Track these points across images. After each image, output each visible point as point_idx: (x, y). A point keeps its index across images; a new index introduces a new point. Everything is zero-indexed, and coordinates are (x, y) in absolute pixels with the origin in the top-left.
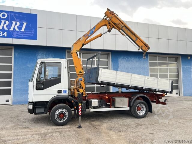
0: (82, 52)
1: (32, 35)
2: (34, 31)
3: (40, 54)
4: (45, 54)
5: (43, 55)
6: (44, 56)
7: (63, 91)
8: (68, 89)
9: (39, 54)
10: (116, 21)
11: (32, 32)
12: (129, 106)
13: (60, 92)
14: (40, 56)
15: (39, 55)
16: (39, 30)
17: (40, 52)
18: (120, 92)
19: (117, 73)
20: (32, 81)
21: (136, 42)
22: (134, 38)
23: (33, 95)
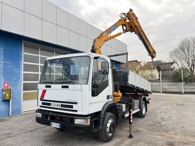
0: (40, 47)
7: (110, 96)
10: (137, 25)
12: (139, 107)
13: (108, 97)
20: (87, 84)
21: (149, 47)
22: (148, 44)
23: (89, 104)
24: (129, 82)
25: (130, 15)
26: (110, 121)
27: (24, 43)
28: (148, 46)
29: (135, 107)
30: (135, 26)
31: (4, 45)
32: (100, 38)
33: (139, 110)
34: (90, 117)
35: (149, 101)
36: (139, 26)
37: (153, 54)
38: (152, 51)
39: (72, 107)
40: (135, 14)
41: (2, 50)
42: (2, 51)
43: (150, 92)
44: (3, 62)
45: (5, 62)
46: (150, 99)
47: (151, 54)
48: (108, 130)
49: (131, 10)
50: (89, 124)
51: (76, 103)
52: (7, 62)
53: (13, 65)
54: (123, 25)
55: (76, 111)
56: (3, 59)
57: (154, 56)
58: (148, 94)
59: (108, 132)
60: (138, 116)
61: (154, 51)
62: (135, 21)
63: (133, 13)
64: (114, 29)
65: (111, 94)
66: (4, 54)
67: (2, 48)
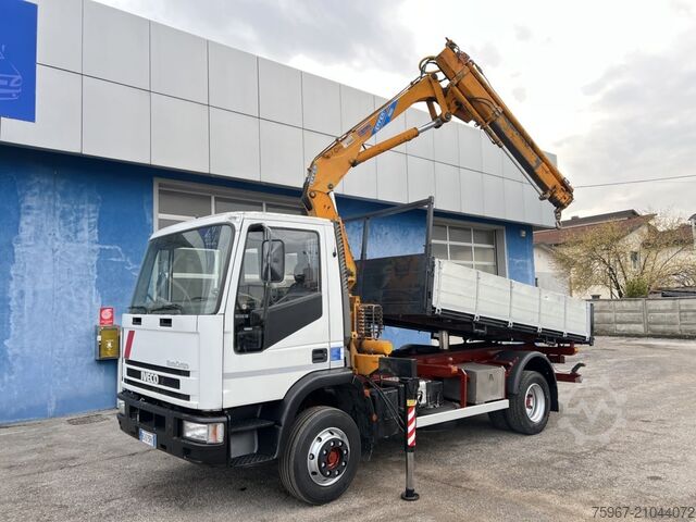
0: (213, 193)
1: (10, 95)
2: (19, 77)
3: (36, 190)
4: (60, 188)
5: (50, 193)
6: (55, 199)
7: (332, 349)
8: (342, 344)
9: (30, 188)
10: (478, 92)
11: (10, 80)
12: (508, 395)
13: (319, 355)
14: (35, 198)
15: (29, 193)
16: (42, 75)
17: (37, 179)
18: (446, 347)
19: (478, 278)
20: (215, 313)
21: (539, 171)
22: (532, 159)
23: (224, 376)
24: (434, 304)
25: (452, 59)
26: (326, 436)
27: (160, 186)
28: (534, 164)
29: (479, 394)
30: (472, 100)
31: (99, 197)
32: (328, 157)
33: (505, 404)
34: (225, 419)
35: (579, 371)
36: (487, 96)
37: (559, 195)
38: (550, 181)
39: (176, 384)
40: (466, 57)
41: (94, 212)
42: (92, 215)
43: (581, 340)
44: (96, 247)
45: (103, 247)
46: (583, 365)
47: (549, 195)
48: (313, 464)
49: (451, 45)
50: (220, 439)
51: (187, 374)
52: (107, 247)
53: (127, 254)
54: (430, 101)
55: (187, 398)
56: (96, 238)
57: (563, 201)
58: (576, 346)
59: (314, 473)
60: (508, 424)
61: (563, 183)
62: (468, 82)
63: (458, 54)
64: (387, 120)
65: (334, 345)
66: (100, 224)
67: (92, 207)
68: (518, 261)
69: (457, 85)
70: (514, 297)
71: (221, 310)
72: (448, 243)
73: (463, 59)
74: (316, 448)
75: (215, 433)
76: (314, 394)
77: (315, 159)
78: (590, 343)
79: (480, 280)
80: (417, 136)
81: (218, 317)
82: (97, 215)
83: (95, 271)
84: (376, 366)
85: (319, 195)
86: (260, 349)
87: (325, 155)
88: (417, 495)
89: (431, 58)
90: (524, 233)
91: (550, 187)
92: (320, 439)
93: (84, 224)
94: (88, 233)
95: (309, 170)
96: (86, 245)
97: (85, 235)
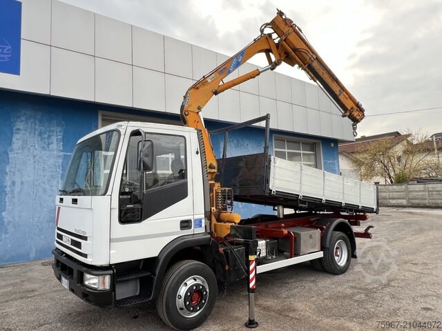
1: (4, 58)
2: (10, 47)
3: (23, 118)
4: (38, 117)
5: (32, 120)
6: (35, 124)
7: (195, 220)
8: (203, 216)
9: (19, 117)
10: (299, 45)
11: (3, 49)
12: (323, 248)
13: (185, 224)
14: (22, 124)
15: (18, 120)
16: (24, 46)
17: (24, 112)
19: (302, 170)
20: (104, 194)
21: (341, 98)
22: (336, 89)
23: (111, 240)
24: (270, 187)
25: (281, 23)
26: (190, 282)
27: (103, 115)
28: (338, 93)
29: (303, 248)
30: (295, 50)
31: (64, 123)
32: (197, 88)
33: (320, 254)
34: (111, 272)
36: (305, 47)
37: (355, 114)
38: (349, 105)
40: (291, 22)
41: (60, 132)
42: (59, 134)
43: (371, 210)
44: (62, 154)
45: (66, 154)
46: (372, 227)
47: (348, 114)
48: (180, 303)
49: (280, 13)
50: (107, 287)
51: (85, 238)
52: (69, 154)
54: (267, 52)
55: (85, 256)
56: (62, 148)
57: (358, 117)
58: (367, 214)
59: (181, 309)
60: (323, 267)
61: (358, 105)
62: (292, 38)
63: (285, 19)
64: (238, 64)
65: (197, 217)
66: (64, 139)
67: (59, 129)
68: (329, 162)
69: (285, 40)
70: (326, 182)
71: (109, 193)
72: (286, 150)
73: (288, 22)
74: (183, 291)
75: (104, 283)
76: (180, 252)
77: (189, 90)
78: (377, 212)
79: (303, 172)
80: (259, 74)
81: (107, 198)
82: (62, 134)
83: (61, 168)
84: (228, 232)
85: (191, 114)
86: (140, 221)
87: (195, 87)
88: (257, 323)
89: (268, 24)
90: (332, 145)
91: (349, 108)
92: (186, 284)
93: (54, 139)
94: (56, 145)
95: (185, 97)
96: (55, 152)
97: (54, 146)
